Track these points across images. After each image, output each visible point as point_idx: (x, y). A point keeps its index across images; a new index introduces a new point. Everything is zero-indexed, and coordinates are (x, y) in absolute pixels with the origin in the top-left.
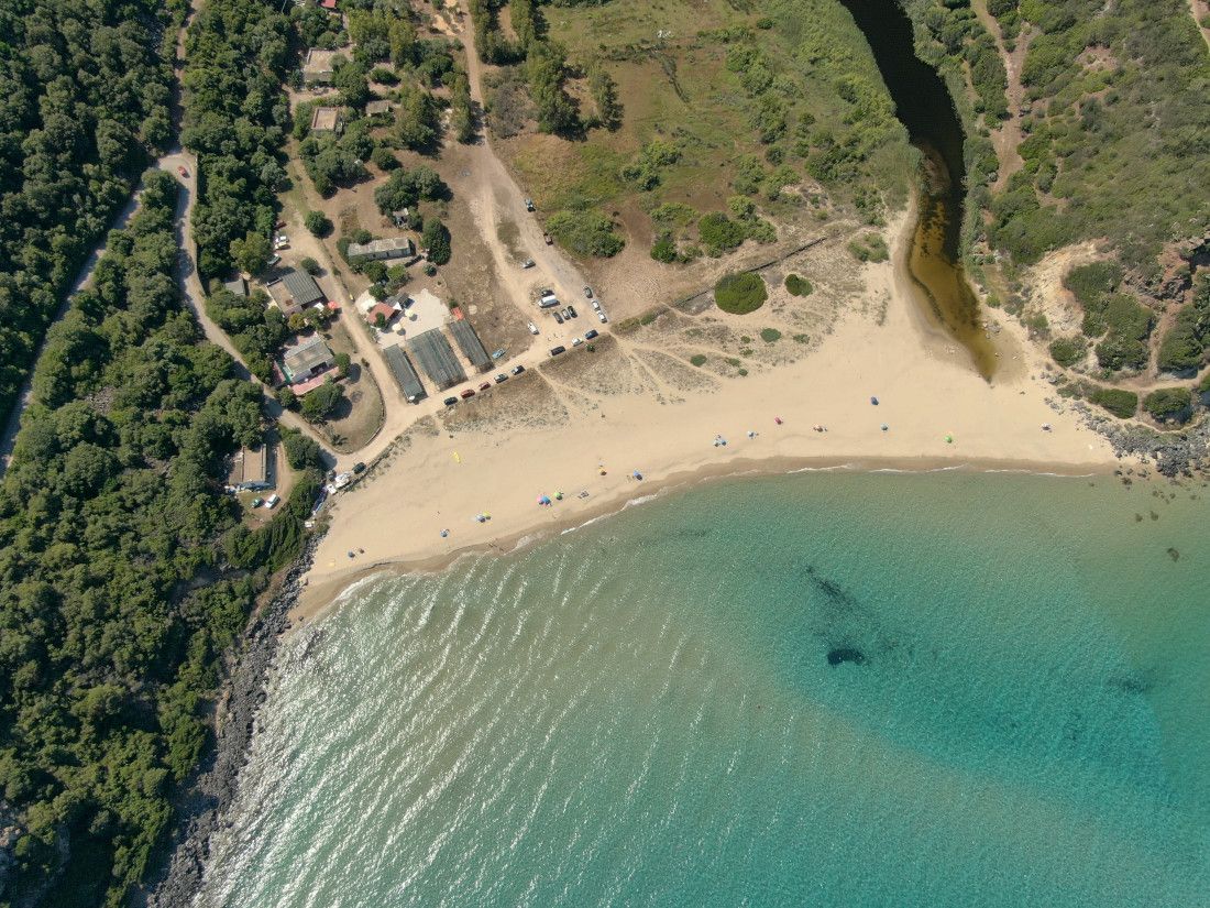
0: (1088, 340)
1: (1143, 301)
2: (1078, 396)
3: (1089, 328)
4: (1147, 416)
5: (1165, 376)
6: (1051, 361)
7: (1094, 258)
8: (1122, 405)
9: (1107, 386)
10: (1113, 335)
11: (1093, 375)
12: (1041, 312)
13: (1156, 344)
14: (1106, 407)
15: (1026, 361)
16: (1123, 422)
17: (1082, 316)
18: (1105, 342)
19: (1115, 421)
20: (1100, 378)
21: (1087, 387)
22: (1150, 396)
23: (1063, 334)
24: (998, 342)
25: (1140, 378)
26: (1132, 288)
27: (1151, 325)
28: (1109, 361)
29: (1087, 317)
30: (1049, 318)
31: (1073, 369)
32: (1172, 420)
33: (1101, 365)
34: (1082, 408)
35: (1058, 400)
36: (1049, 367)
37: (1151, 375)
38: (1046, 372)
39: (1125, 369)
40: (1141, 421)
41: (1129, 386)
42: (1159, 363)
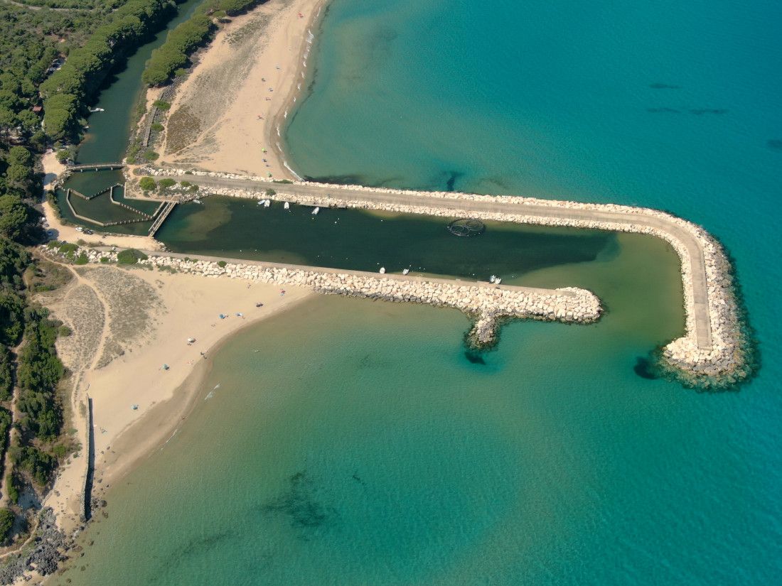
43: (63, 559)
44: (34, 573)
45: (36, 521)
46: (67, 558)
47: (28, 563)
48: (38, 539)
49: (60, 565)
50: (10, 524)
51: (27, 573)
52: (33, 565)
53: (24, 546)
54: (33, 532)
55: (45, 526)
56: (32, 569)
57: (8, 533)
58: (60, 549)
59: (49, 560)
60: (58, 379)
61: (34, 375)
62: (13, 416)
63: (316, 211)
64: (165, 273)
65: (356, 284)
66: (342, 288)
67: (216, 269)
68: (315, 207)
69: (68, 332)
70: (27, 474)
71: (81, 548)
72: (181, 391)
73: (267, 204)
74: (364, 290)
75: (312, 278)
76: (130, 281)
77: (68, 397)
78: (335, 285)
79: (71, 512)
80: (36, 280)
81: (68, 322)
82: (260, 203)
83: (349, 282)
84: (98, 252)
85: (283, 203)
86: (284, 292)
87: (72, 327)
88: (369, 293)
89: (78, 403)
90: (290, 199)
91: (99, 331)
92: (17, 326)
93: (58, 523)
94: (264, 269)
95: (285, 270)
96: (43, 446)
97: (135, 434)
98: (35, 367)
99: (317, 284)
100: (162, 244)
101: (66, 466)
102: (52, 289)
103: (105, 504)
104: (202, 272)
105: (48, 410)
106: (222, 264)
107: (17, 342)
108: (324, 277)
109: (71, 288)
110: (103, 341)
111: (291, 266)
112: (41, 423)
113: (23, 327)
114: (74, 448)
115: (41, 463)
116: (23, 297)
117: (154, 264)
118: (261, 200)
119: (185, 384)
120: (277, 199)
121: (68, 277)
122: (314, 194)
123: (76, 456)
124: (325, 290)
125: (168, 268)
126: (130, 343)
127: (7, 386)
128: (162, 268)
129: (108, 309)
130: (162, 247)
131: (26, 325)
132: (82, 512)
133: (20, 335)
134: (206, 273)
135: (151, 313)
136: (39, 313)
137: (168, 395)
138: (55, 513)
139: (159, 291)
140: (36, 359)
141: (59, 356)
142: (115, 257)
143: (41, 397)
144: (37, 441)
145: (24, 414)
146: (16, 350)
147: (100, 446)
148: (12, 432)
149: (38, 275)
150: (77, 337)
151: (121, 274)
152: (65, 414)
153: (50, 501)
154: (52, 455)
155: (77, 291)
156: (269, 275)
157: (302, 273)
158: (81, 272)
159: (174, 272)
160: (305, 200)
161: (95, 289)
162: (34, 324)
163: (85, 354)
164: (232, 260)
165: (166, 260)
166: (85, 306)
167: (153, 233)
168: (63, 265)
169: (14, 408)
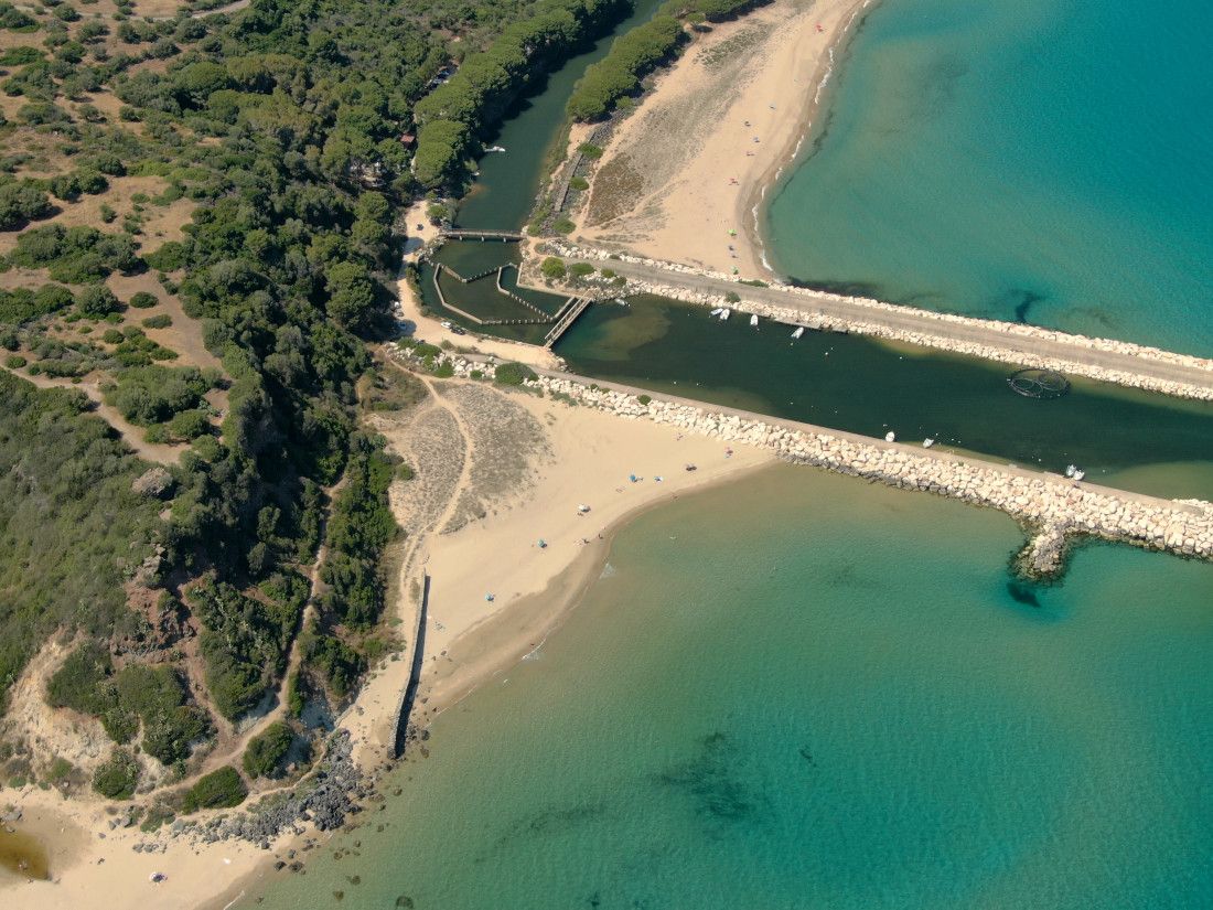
0: (129, 748)
1: (151, 661)
2: (170, 818)
3: (120, 733)
4: (263, 781)
5: (245, 724)
6: (109, 802)
7: (64, 655)
8: (226, 790)
9: (191, 782)
10: (149, 720)
11: (167, 782)
12: (54, 757)
13: (206, 696)
14: (210, 805)
15: (80, 823)
16: (242, 808)
17: (100, 727)
18: (148, 734)
19: (232, 813)
20: (177, 780)
21: (170, 799)
22: (246, 756)
23: (97, 762)
24: (29, 827)
25: (221, 745)
26: (129, 656)
27: (181, 680)
28: (172, 753)
29: (106, 722)
30: (67, 756)
31: (140, 792)
32: (292, 766)
33: (167, 762)
34: (185, 827)
35: (150, 838)
36: (112, 811)
37: (229, 734)
38: (113, 818)
39: (195, 748)
40: (261, 791)
41: (216, 763)
42: (224, 715)
43: (355, 811)
44: (310, 825)
45: (323, 748)
46: (360, 809)
47: (303, 809)
48: (322, 776)
49: (348, 818)
50: (284, 746)
51: (299, 824)
52: (309, 812)
53: (300, 783)
54: (316, 764)
55: (334, 757)
56: (307, 818)
57: (280, 760)
58: (351, 795)
59: (333, 809)
60: (385, 541)
61: (352, 531)
62: (313, 588)
63: (798, 333)
64: (560, 403)
65: (844, 454)
66: (821, 458)
67: (634, 407)
68: (798, 327)
69: (409, 475)
70: (320, 677)
71: (382, 798)
72: (558, 583)
73: (725, 315)
74: (856, 464)
75: (776, 435)
76: (508, 408)
77: (396, 570)
78: (811, 450)
79: (376, 742)
80: (374, 392)
81: (412, 460)
82: (714, 313)
83: (835, 448)
84: (468, 362)
85: (750, 315)
86: (730, 452)
87: (417, 467)
88: (864, 470)
89: (409, 581)
90: (760, 311)
91: (454, 478)
92: (337, 457)
93: (354, 755)
94: (705, 415)
95: (736, 419)
96: (349, 638)
97: (485, 637)
98: (355, 520)
99: (784, 447)
100: (562, 360)
101: (379, 671)
102: (395, 408)
103: (426, 735)
104: (613, 409)
105: (364, 584)
106: (645, 400)
107: (334, 480)
108: (796, 436)
109: (422, 410)
110: (458, 494)
111: (747, 414)
112: (352, 603)
113: (345, 459)
114: (394, 646)
115: (343, 663)
116: (352, 416)
117: (546, 388)
118: (717, 308)
119: (566, 573)
120: (741, 309)
121: (420, 394)
122: (798, 307)
123: (394, 659)
124: (795, 457)
125: (566, 397)
126: (496, 501)
127: (309, 542)
128: (556, 396)
129: (470, 447)
130: (561, 364)
131: (350, 456)
132: (391, 744)
133: (340, 470)
134: (619, 411)
135: (532, 461)
136: (372, 441)
137: (540, 586)
138: (352, 739)
139: (547, 429)
140: (358, 508)
141: (393, 507)
142: (491, 371)
143: (357, 565)
144: (341, 630)
145: (329, 587)
146: (331, 492)
147: (433, 648)
148: (308, 611)
149: (378, 386)
150: (421, 483)
151: (497, 397)
152: (388, 595)
153: (347, 721)
154: (361, 652)
155: (431, 415)
156: (712, 423)
157: (762, 426)
158: (441, 389)
159: (573, 403)
160: (782, 314)
161: (456, 415)
162: (362, 457)
163: (430, 510)
164: (659, 395)
165: (563, 384)
166: (439, 438)
167: (550, 343)
168: (416, 375)
169: (315, 576)
